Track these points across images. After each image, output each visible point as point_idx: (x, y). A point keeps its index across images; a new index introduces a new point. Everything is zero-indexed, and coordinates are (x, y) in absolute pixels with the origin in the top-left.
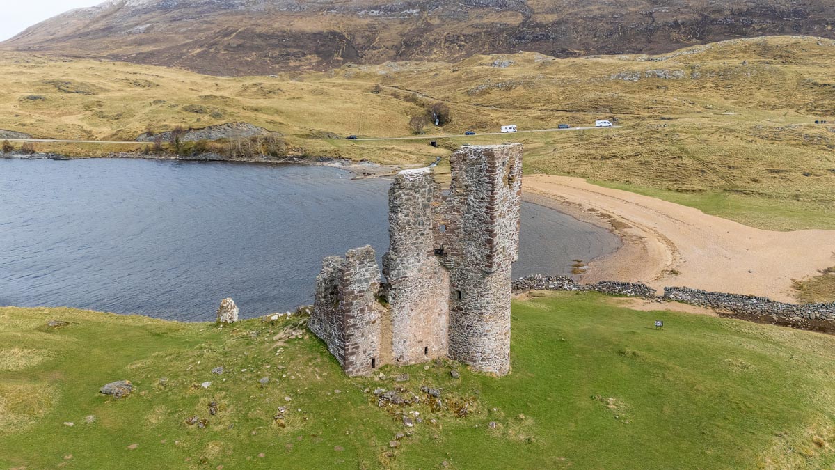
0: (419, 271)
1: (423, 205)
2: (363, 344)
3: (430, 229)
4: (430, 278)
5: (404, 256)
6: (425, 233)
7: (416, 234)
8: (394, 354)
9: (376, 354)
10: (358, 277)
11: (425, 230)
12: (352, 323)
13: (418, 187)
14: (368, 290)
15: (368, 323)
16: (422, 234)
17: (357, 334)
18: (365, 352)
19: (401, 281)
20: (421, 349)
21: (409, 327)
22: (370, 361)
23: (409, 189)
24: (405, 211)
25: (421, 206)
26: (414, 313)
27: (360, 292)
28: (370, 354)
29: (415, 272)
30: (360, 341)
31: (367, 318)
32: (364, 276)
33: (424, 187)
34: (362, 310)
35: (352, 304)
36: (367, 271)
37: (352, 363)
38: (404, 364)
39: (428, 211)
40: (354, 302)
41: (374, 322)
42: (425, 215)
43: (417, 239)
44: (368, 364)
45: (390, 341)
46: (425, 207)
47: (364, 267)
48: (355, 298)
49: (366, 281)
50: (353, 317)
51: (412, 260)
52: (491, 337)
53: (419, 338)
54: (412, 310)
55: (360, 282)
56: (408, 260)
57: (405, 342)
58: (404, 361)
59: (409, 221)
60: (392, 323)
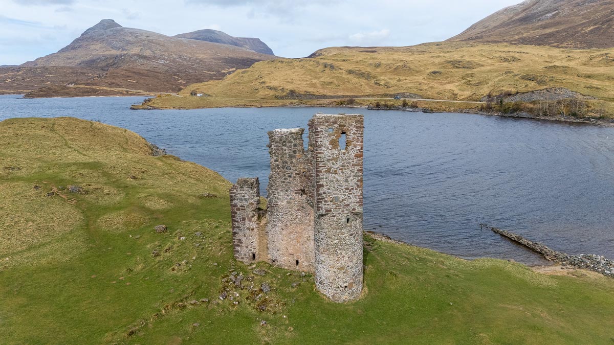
0: (288, 202)
1: (289, 155)
2: (246, 242)
3: (296, 174)
4: (299, 210)
5: (275, 189)
6: (292, 175)
7: (285, 175)
8: (269, 256)
9: (256, 251)
10: (239, 196)
11: (292, 173)
12: (237, 225)
13: (284, 142)
14: (248, 206)
15: (248, 229)
16: (290, 176)
17: (241, 234)
18: (247, 247)
19: (273, 207)
20: (292, 260)
21: (281, 241)
22: (251, 255)
23: (277, 142)
24: (275, 158)
25: (287, 156)
26: (284, 232)
27: (241, 206)
28: (251, 250)
29: (285, 203)
30: (243, 239)
31: (247, 225)
32: (244, 196)
33: (290, 142)
34: (244, 219)
35: (236, 213)
36: (246, 193)
37: (238, 251)
38: (278, 266)
39: (294, 160)
40: (238, 212)
41: (253, 229)
42: (292, 163)
43: (285, 179)
44: (249, 256)
45: (266, 246)
46: (291, 157)
47: (244, 191)
48: (238, 209)
49: (246, 200)
50: (238, 222)
51: (282, 194)
52: (325, 267)
53: (291, 251)
54: (283, 229)
55: (241, 199)
56: (278, 193)
57: (278, 250)
58: (278, 264)
59: (278, 165)
60: (267, 234)
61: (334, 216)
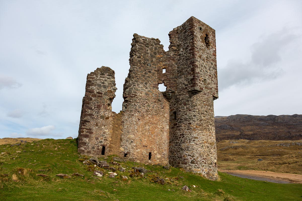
0: (147, 94)
1: (151, 55)
2: (96, 132)
3: (155, 70)
4: (155, 102)
5: (135, 81)
6: (152, 72)
7: (145, 70)
8: (122, 149)
9: (107, 143)
10: (98, 82)
11: (151, 70)
12: (90, 113)
13: (147, 44)
14: (105, 94)
15: (102, 117)
16: (150, 72)
17: (92, 122)
18: (97, 139)
19: (132, 97)
20: (145, 152)
21: (136, 131)
22: (101, 147)
23: (142, 43)
24: (138, 55)
25: (149, 55)
26: (140, 123)
27: (98, 93)
28: (102, 142)
29: (143, 94)
30: (94, 129)
31: (102, 113)
32: (103, 83)
33: (152, 45)
34: (99, 107)
35: (91, 99)
36: (105, 80)
37: (85, 144)
38: (130, 159)
39: (154, 60)
40: (93, 98)
41: (107, 118)
42: (152, 61)
43: (145, 73)
44: (98, 149)
45: (119, 137)
46: (152, 56)
47: (104, 77)
48: (94, 96)
49: (105, 87)
50: (91, 109)
51: (141, 86)
52: (198, 143)
53: (145, 143)
54: (139, 119)
55: (100, 86)
56: (138, 85)
57: (132, 142)
58: (131, 157)
59: (140, 61)
60: (123, 124)
61: (205, 94)
